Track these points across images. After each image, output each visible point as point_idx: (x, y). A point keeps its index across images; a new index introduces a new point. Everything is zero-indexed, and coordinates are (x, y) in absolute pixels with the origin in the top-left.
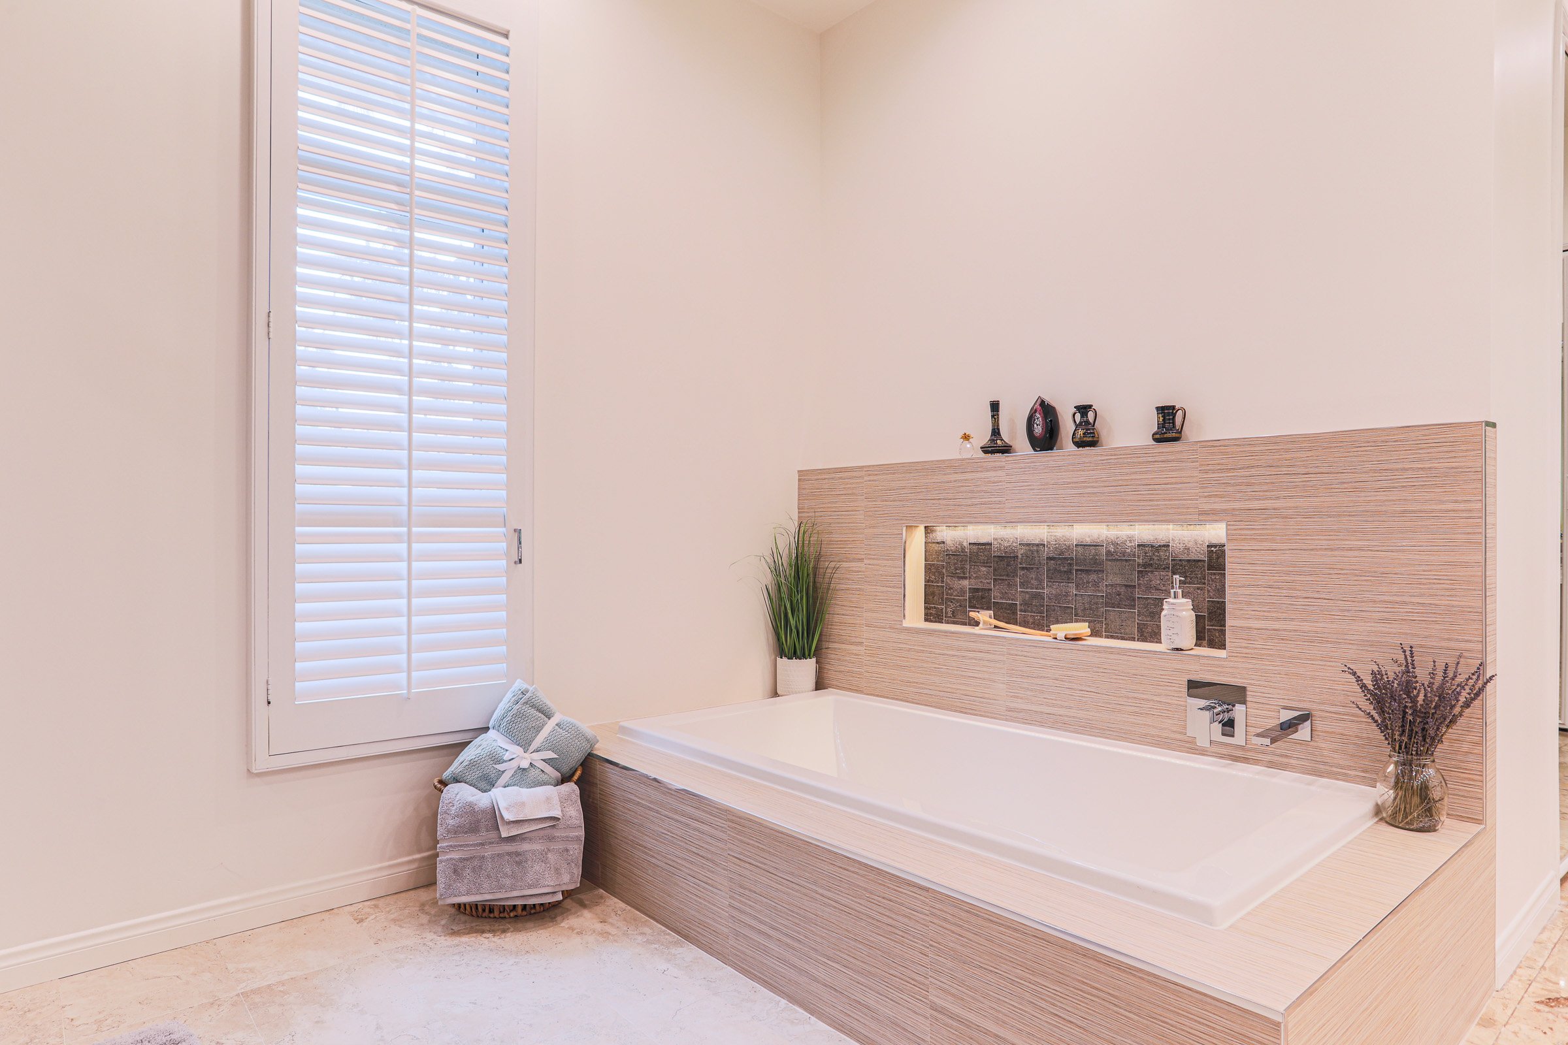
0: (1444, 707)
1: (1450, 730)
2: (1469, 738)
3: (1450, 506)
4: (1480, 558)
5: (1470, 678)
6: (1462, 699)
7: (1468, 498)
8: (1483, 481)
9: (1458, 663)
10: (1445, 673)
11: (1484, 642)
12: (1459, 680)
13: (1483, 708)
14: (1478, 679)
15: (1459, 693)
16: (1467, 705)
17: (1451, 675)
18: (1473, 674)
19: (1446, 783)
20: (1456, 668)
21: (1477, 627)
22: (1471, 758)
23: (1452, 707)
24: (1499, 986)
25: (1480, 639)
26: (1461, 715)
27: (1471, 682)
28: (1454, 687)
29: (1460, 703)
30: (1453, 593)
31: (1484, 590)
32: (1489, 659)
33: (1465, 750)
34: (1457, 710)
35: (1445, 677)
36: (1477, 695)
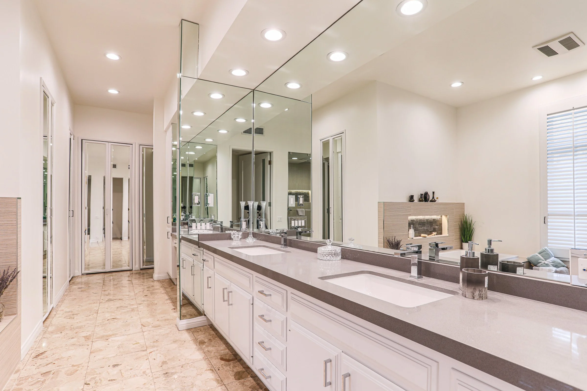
0: (3, 284)
1: (6, 290)
2: (12, 291)
3: (6, 222)
4: (15, 237)
5: (12, 273)
6: (10, 280)
7: (12, 220)
8: (16, 213)
9: (8, 269)
10: (4, 273)
11: (17, 262)
12: (9, 274)
13: (17, 281)
14: (15, 273)
15: (9, 279)
16: (11, 281)
17: (6, 273)
18: (13, 272)
19: (4, 306)
20: (8, 271)
21: (15, 257)
22: (13, 296)
23: (6, 283)
24: (22, 359)
25: (16, 261)
26: (9, 284)
27: (12, 274)
28: (7, 277)
29: (9, 281)
30: (7, 248)
31: (17, 245)
32: (19, 266)
33: (11, 294)
34: (7, 284)
35: (4, 274)
36: (14, 278)
